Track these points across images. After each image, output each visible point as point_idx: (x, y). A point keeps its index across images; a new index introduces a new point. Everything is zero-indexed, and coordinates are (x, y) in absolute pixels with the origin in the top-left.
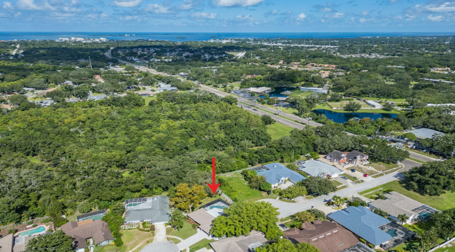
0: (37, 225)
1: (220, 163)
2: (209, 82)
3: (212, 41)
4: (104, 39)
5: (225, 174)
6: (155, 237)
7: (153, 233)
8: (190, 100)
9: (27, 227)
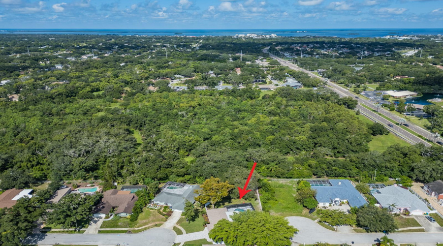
0: (94, 186)
1: (277, 166)
2: (342, 80)
3: (388, 37)
4: (274, 36)
5: (279, 179)
6: (165, 223)
7: (167, 218)
8: (303, 98)
9: (88, 185)
